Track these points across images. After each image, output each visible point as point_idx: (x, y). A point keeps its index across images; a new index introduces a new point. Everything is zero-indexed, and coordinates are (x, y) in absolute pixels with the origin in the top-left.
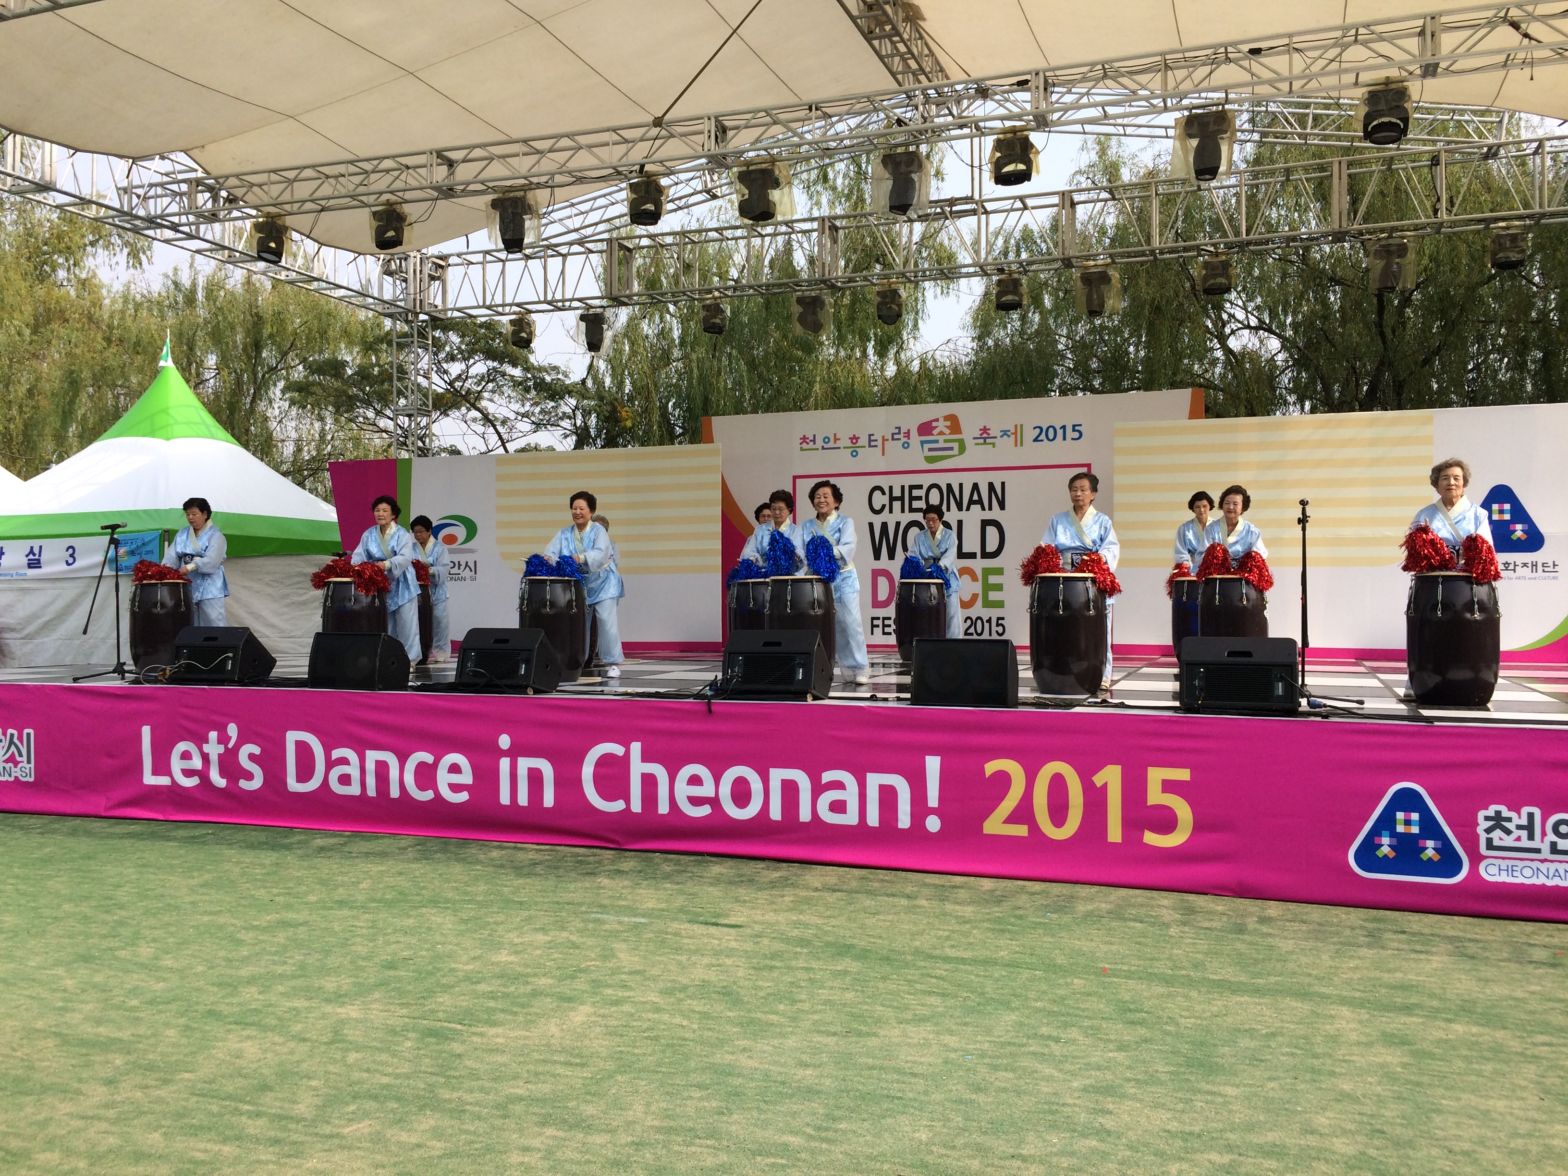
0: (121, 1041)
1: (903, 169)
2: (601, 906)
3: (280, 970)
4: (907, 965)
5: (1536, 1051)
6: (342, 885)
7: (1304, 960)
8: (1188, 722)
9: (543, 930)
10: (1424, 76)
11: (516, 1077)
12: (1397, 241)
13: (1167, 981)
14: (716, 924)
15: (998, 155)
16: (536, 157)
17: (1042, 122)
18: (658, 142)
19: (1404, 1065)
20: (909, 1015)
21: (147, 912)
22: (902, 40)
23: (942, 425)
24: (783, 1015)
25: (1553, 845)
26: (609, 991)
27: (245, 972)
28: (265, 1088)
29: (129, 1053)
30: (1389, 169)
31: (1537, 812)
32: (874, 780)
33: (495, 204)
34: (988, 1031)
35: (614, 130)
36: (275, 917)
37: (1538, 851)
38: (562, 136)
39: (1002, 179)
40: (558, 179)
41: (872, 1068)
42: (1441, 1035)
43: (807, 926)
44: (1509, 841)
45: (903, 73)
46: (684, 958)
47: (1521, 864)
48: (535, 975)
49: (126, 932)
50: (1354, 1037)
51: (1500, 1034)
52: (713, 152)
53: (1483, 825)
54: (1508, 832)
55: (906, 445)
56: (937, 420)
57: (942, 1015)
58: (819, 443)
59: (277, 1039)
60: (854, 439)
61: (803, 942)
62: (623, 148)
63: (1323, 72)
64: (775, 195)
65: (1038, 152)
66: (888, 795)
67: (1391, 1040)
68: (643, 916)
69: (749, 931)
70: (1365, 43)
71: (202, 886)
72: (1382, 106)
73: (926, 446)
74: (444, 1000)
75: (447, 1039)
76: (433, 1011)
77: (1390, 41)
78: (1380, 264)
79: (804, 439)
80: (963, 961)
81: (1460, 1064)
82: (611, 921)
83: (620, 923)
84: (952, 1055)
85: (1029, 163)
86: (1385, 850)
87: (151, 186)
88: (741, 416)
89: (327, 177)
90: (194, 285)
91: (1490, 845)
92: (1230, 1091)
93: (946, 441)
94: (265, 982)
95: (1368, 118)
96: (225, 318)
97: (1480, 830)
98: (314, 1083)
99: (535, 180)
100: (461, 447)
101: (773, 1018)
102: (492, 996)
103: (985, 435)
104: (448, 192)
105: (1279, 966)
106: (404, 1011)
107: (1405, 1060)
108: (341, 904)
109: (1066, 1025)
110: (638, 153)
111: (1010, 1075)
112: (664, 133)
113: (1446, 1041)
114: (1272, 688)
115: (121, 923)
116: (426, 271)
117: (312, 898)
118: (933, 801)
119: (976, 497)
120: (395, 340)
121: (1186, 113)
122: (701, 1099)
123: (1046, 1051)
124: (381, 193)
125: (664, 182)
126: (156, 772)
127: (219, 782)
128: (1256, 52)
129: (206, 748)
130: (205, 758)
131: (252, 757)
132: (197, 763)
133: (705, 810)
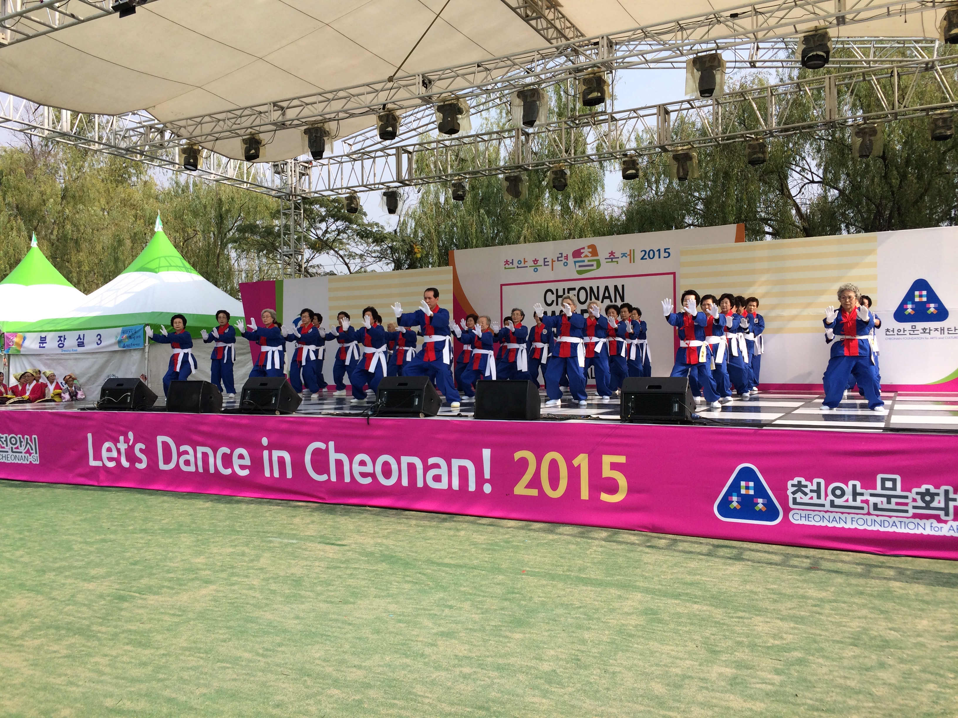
1: (529, 99)
2: (281, 533)
4: (414, 567)
8: (626, 428)
9: (235, 546)
10: (838, 24)
11: (139, 621)
12: (871, 125)
13: (554, 578)
14: (333, 544)
15: (586, 88)
16: (327, 103)
17: (608, 66)
18: (393, 91)
19: (637, 626)
20: (384, 593)
21: (40, 533)
23: (586, 251)
24: (315, 592)
25: (832, 502)
26: (235, 579)
31: (822, 482)
32: (456, 463)
33: (306, 132)
34: (419, 602)
35: (368, 85)
36: (102, 537)
37: (823, 505)
38: (340, 90)
39: (588, 102)
40: (341, 115)
41: (332, 620)
42: (681, 610)
43: (382, 545)
44: (806, 499)
46: (295, 562)
47: (813, 513)
48: (205, 569)
49: (19, 543)
50: (626, 610)
51: (717, 611)
52: (424, 95)
53: (791, 489)
54: (805, 494)
55: (566, 264)
56: (584, 248)
57: (403, 594)
58: (516, 264)
59: (40, 598)
60: (536, 261)
61: (370, 554)
62: (373, 95)
64: (460, 118)
65: (609, 85)
66: (463, 472)
67: (646, 612)
68: (297, 539)
69: (347, 548)
70: (801, 6)
71: (81, 520)
72: (812, 45)
73: (578, 264)
74: (144, 581)
75: (125, 601)
76: (132, 587)
77: (813, 4)
78: (859, 140)
79: (507, 262)
80: (449, 565)
81: (673, 626)
82: (277, 542)
83: (280, 543)
84: (384, 615)
85: (603, 92)
86: (735, 504)
87: (127, 130)
88: (469, 250)
89: (219, 120)
91: (795, 502)
92: (518, 636)
93: (589, 261)
94: (63, 570)
95: (804, 53)
97: (789, 493)
98: (36, 620)
99: (328, 116)
101: (308, 593)
102: (171, 580)
103: (612, 256)
104: (282, 126)
105: (631, 570)
106: (117, 586)
107: (642, 623)
108: (143, 531)
109: (466, 600)
110: (382, 98)
111: (404, 625)
112: (395, 85)
113: (679, 614)
114: (671, 407)
115: (22, 539)
116: (298, 171)
117: (131, 528)
118: (487, 475)
119: (607, 295)
120: (282, 211)
121: (694, 56)
122: (222, 634)
123: (439, 613)
124: (247, 128)
125: (398, 114)
126: (95, 459)
127: (125, 463)
128: (734, 16)
129: (119, 445)
130: (119, 451)
131: (141, 450)
132: (115, 454)
133: (369, 480)
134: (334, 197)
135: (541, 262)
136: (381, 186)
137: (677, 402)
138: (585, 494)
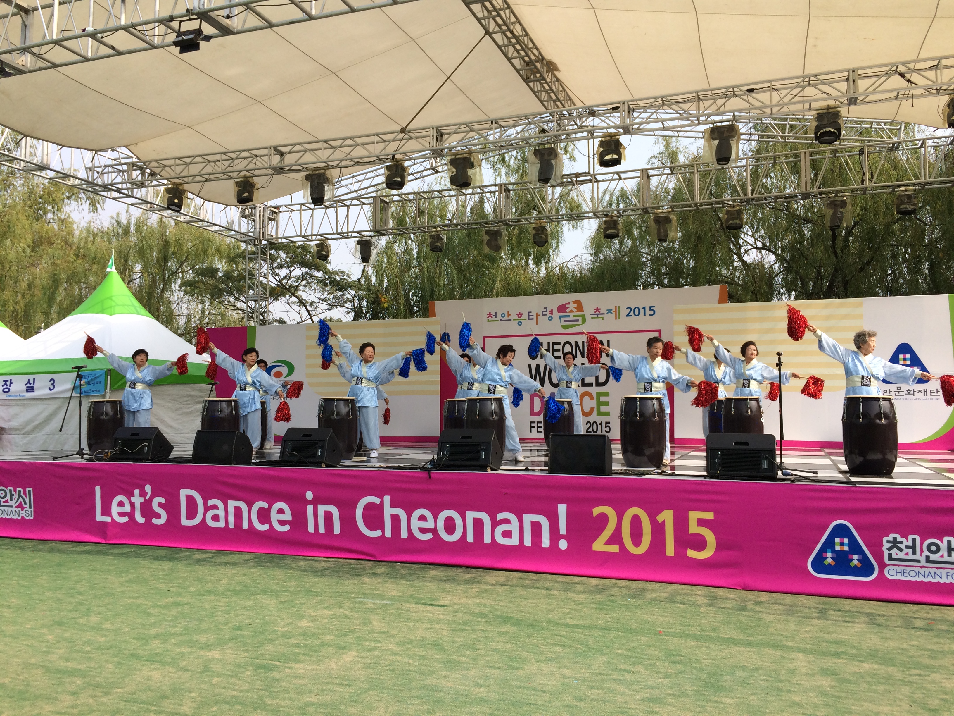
0: (80, 670)
1: (546, 157)
2: (364, 594)
3: (173, 630)
4: (543, 629)
5: (910, 679)
6: (211, 581)
7: (779, 626)
8: (713, 484)
9: (329, 608)
10: (850, 104)
11: (310, 692)
12: (840, 198)
13: (697, 638)
14: (432, 605)
15: (602, 149)
16: (332, 150)
17: (627, 131)
18: (403, 142)
19: (832, 687)
20: (542, 657)
21: (95, 597)
22: (546, 83)
23: (572, 307)
24: (468, 657)
25: (928, 558)
26: (367, 643)
27: (153, 631)
28: (164, 697)
29: (85, 677)
30: (835, 156)
31: (917, 538)
32: (528, 518)
33: (307, 178)
34: (589, 667)
35: (378, 135)
36: (170, 600)
37: (919, 561)
38: (347, 138)
39: (604, 164)
40: (345, 163)
41: (520, 687)
42: (856, 669)
43: (485, 606)
44: (901, 555)
45: (547, 101)
46: (411, 624)
47: (909, 569)
48: (323, 634)
49: (82, 608)
50: (804, 670)
51: (890, 669)
52: (435, 147)
53: (886, 546)
54: (901, 550)
55: (550, 319)
56: (569, 303)
57: (563, 657)
58: (499, 317)
59: (171, 670)
60: (520, 315)
61: (482, 615)
62: (383, 145)
63: (790, 103)
64: (471, 172)
65: (625, 148)
66: (536, 527)
67: (825, 672)
68: (388, 600)
69: (451, 609)
70: (814, 86)
71: (127, 582)
72: (825, 122)
73: (563, 319)
74: (269, 648)
75: (271, 670)
76: (263, 655)
77: (829, 84)
78: (830, 212)
79: (490, 315)
80: (577, 626)
81: (866, 686)
82: (369, 603)
83: (374, 604)
84: (567, 680)
85: (620, 154)
86: (829, 561)
87: (106, 166)
88: (453, 301)
89: (209, 161)
90: (129, 223)
91: (890, 558)
92: (728, 701)
93: (574, 316)
94: (164, 637)
95: (817, 129)
96: (147, 243)
97: (884, 549)
98: (192, 695)
99: (331, 164)
100: (286, 319)
101: (463, 659)
102: (298, 646)
103: (597, 312)
104: (280, 170)
105: (764, 629)
106: (246, 655)
107: (833, 684)
108: (210, 592)
109: (634, 664)
110: (391, 148)
111: (600, 692)
112: (406, 136)
113: (858, 673)
114: (760, 464)
115: (81, 603)
116: (267, 215)
117: (192, 589)
118: (563, 531)
120: (248, 256)
121: (711, 126)
122: (418, 704)
123: (622, 678)
124: (241, 171)
125: (406, 164)
126: (103, 514)
127: (140, 519)
128: (751, 91)
129: (133, 499)
130: (132, 505)
131: (160, 505)
132: (127, 508)
133: (429, 536)
134: (300, 244)
135: (525, 316)
136: (355, 235)
137: (766, 459)
138: (670, 551)
